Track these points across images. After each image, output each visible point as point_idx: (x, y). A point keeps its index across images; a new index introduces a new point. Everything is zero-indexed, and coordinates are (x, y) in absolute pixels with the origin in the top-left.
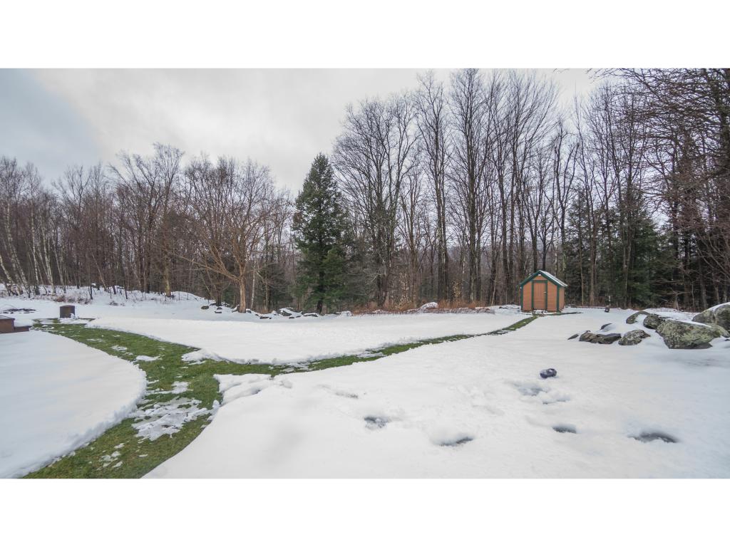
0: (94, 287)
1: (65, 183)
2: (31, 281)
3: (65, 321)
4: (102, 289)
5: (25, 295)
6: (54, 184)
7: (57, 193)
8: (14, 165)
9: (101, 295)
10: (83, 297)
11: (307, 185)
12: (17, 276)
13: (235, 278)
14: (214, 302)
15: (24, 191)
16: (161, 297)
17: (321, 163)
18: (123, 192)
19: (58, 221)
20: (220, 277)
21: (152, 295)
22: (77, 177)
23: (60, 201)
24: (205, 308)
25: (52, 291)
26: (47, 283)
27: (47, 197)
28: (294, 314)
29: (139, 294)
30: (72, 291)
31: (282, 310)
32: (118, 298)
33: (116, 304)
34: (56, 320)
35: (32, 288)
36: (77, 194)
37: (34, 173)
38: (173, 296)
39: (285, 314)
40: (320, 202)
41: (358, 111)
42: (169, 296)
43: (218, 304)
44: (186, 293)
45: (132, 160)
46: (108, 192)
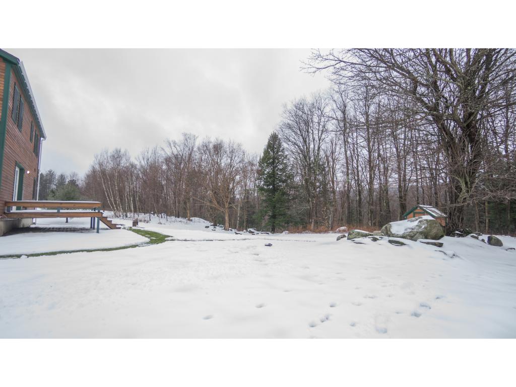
0: (152, 214)
1: (141, 158)
2: (125, 211)
3: (134, 228)
4: (156, 215)
5: (121, 217)
6: (136, 158)
7: (137, 163)
8: (120, 151)
9: (155, 218)
10: (146, 219)
11: (266, 152)
12: (118, 207)
13: (222, 209)
14: (212, 224)
15: (123, 163)
16: (185, 220)
17: (274, 138)
18: (168, 160)
19: (138, 177)
20: (215, 209)
21: (180, 219)
22: (146, 154)
23: (138, 167)
24: (207, 227)
25: (133, 215)
26: (131, 211)
27: (133, 166)
28: (256, 232)
29: (173, 218)
30: (142, 216)
31: (249, 230)
32: (163, 221)
33: (161, 224)
34: (131, 227)
35: (124, 214)
36: (146, 162)
37: (127, 154)
38: (191, 220)
39: (250, 232)
40: (273, 163)
41: (290, 107)
42: (189, 220)
43: (215, 225)
44: (198, 218)
45: (172, 143)
46: (160, 160)
